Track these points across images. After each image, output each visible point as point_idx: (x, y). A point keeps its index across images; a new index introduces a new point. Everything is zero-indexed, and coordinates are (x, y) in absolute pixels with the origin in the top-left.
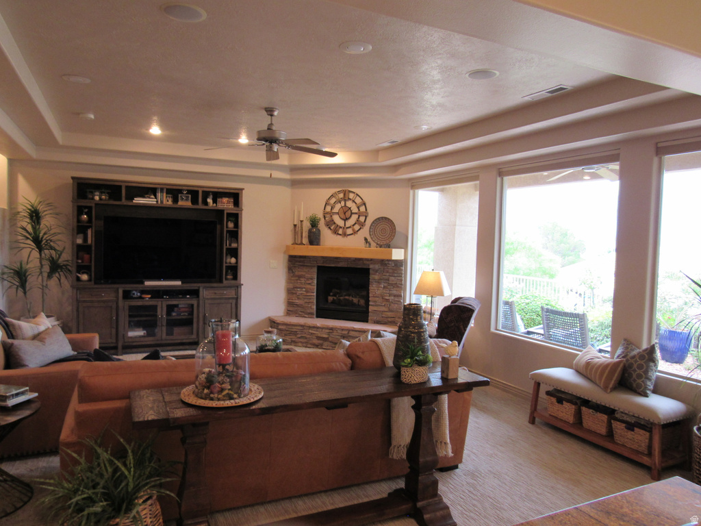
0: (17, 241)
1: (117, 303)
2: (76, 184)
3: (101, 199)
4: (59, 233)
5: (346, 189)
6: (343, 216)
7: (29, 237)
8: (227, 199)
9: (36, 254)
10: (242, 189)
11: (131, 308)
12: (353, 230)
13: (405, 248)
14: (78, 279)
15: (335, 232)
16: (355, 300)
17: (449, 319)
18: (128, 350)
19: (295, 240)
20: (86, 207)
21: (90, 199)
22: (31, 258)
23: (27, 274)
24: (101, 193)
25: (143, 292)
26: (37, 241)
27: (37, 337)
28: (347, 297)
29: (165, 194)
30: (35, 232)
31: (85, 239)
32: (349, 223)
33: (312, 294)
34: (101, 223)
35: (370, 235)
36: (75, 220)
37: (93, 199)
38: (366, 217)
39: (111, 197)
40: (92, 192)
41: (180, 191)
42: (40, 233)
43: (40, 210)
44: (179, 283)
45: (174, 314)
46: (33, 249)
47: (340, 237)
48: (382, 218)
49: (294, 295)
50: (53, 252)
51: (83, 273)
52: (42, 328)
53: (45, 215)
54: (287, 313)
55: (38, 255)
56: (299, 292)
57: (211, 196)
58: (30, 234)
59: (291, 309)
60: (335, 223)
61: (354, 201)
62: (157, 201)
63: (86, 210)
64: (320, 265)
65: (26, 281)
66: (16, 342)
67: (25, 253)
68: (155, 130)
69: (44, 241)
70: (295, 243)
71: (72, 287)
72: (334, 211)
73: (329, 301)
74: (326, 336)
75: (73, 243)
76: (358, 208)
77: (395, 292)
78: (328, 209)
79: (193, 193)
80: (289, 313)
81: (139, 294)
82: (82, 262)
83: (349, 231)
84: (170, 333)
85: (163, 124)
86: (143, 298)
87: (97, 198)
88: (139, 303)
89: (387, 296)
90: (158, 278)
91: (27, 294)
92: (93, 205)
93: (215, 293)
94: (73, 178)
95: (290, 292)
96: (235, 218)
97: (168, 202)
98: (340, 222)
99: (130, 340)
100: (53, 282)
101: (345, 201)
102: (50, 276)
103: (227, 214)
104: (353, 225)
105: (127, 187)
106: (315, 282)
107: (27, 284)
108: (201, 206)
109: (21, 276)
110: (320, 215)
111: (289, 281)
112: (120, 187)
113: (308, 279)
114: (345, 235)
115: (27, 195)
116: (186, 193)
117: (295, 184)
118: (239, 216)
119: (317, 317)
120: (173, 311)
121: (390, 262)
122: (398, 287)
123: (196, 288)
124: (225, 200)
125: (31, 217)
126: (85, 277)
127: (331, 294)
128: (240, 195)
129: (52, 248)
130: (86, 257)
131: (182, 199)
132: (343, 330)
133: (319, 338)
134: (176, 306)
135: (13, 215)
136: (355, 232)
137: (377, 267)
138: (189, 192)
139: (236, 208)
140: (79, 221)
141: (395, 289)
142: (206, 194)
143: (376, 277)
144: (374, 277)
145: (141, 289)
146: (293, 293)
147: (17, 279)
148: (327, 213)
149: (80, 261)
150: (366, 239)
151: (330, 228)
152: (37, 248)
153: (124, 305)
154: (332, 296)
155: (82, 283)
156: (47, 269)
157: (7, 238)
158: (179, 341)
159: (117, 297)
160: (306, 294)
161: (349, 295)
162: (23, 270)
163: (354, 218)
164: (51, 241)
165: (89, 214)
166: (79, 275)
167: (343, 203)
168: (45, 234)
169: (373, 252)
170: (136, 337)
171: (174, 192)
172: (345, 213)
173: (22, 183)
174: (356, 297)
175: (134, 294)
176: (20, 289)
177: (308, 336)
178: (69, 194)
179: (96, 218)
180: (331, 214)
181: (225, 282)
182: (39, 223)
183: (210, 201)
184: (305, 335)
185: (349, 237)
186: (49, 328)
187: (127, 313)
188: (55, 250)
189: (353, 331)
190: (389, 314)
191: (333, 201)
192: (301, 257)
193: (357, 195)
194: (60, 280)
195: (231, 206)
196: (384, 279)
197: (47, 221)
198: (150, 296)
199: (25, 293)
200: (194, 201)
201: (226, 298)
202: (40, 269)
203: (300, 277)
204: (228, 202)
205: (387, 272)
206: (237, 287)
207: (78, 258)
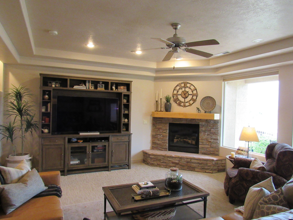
0: (8, 111)
1: (65, 146)
2: (42, 78)
3: (55, 86)
4: (33, 106)
5: (186, 81)
6: (184, 96)
7: (15, 108)
8: (123, 87)
9: (19, 118)
10: (131, 82)
11: (72, 148)
12: (190, 103)
13: (220, 113)
14: (43, 132)
15: (179, 105)
16: (190, 141)
17: (285, 159)
18: (71, 172)
19: (157, 109)
20: (47, 91)
21: (50, 86)
22: (16, 120)
23: (14, 129)
24: (56, 83)
25: (78, 139)
26: (20, 111)
27: (22, 180)
28: (185, 140)
29: (90, 84)
30: (18, 106)
31: (47, 109)
32: (187, 100)
33: (166, 138)
34: (56, 100)
35: (201, 106)
36: (42, 98)
37: (51, 86)
38: (197, 96)
39: (61, 86)
40: (51, 83)
41: (98, 82)
42: (21, 106)
43: (22, 93)
44: (98, 133)
45: (95, 151)
46: (17, 115)
47: (182, 107)
48: (208, 97)
49: (156, 139)
50: (28, 117)
51: (45, 128)
52: (24, 172)
53: (25, 95)
54: (152, 148)
55: (20, 118)
56: (159, 137)
57: (115, 85)
58: (16, 106)
59: (154, 146)
60: (179, 100)
61: (190, 88)
62: (86, 88)
63: (47, 93)
64: (170, 122)
65: (13, 134)
66: (6, 187)
67: (13, 118)
68: (91, 45)
69: (24, 110)
70: (157, 111)
71: (39, 136)
72: (178, 93)
73: (175, 142)
74: (177, 162)
75: (40, 111)
76: (192, 91)
77: (214, 137)
78: (175, 92)
79: (106, 84)
80: (153, 148)
81: (76, 140)
82: (45, 122)
83: (187, 104)
84: (93, 162)
85: (95, 42)
86: (79, 142)
87: (54, 86)
88: (76, 145)
89: (209, 139)
90: (86, 131)
91: (14, 141)
92: (52, 90)
93: (118, 139)
94: (41, 74)
95: (154, 137)
96: (128, 97)
97: (92, 88)
98: (182, 100)
99: (72, 166)
100: (28, 134)
101: (185, 88)
102: (26, 130)
103: (124, 95)
104: (190, 101)
105: (70, 80)
106: (168, 131)
107: (13, 135)
108: (110, 91)
109: (10, 131)
110: (171, 96)
111: (153, 131)
112: (67, 80)
113: (164, 130)
114: (185, 106)
115: (14, 84)
116: (102, 84)
117: (156, 79)
118: (130, 96)
119: (169, 150)
120: (95, 149)
121: (211, 121)
122: (216, 134)
123: (108, 136)
124: (122, 87)
125: (17, 96)
126: (46, 131)
127: (175, 138)
128: (130, 85)
129: (28, 114)
130: (47, 119)
131: (100, 87)
132: (187, 158)
133: (173, 163)
134: (97, 146)
135: (6, 95)
136: (190, 105)
137: (204, 123)
138: (103, 83)
139: (128, 92)
140: (43, 99)
141: (214, 135)
142: (112, 84)
143: (203, 129)
144: (201, 129)
145: (78, 137)
146: (156, 138)
147: (8, 133)
148: (175, 94)
149: (44, 122)
150: (198, 109)
151: (176, 102)
152: (20, 114)
153: (68, 146)
154: (176, 139)
155: (45, 134)
156: (25, 126)
157: (2, 109)
158: (98, 166)
159: (65, 142)
160: (163, 138)
161: (186, 138)
162: (11, 127)
163: (190, 97)
164: (28, 110)
165: (49, 95)
166: (43, 130)
167: (183, 89)
168: (24, 106)
169: (202, 116)
170: (74, 164)
171: (95, 83)
172: (185, 95)
173: (11, 77)
174: (190, 140)
175: (73, 140)
176: (9, 138)
177: (167, 162)
178: (38, 84)
179: (53, 98)
180: (177, 95)
181: (122, 132)
182: (21, 100)
183: (114, 88)
184: (165, 161)
185: (187, 107)
186: (29, 171)
187: (70, 151)
188: (30, 116)
189: (193, 159)
190: (211, 149)
191: (178, 88)
192: (160, 118)
193: (192, 85)
194: (32, 133)
195: (125, 91)
196: (208, 130)
197: (25, 99)
198: (82, 141)
199: (12, 141)
200: (106, 88)
201: (124, 142)
202: (21, 127)
203: (159, 129)
204: (124, 89)
205: (210, 126)
206: (129, 135)
207: (42, 120)
